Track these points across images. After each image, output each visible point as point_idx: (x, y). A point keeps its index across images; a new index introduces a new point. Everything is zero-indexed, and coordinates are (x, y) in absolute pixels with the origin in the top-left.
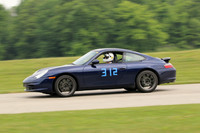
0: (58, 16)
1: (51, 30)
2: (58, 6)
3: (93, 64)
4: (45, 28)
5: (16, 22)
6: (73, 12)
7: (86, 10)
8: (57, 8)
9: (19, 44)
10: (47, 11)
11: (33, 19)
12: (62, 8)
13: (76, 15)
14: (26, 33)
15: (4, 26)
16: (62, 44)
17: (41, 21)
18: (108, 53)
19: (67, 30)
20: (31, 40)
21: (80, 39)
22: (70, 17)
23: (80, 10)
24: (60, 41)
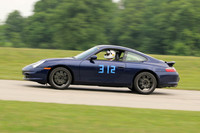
0: (164, 14)
1: (156, 27)
2: (164, 4)
3: (92, 60)
4: (150, 24)
5: (123, 16)
6: (179, 12)
7: (192, 10)
8: (164, 5)
9: (123, 37)
10: (155, 7)
11: (139, 14)
12: (169, 6)
13: (182, 14)
14: (131, 27)
15: (111, 18)
16: (166, 42)
17: (147, 17)
18: (109, 50)
19: (172, 29)
20: (135, 34)
21: (184, 38)
22: (175, 16)
23: (186, 10)
24: (163, 39)
